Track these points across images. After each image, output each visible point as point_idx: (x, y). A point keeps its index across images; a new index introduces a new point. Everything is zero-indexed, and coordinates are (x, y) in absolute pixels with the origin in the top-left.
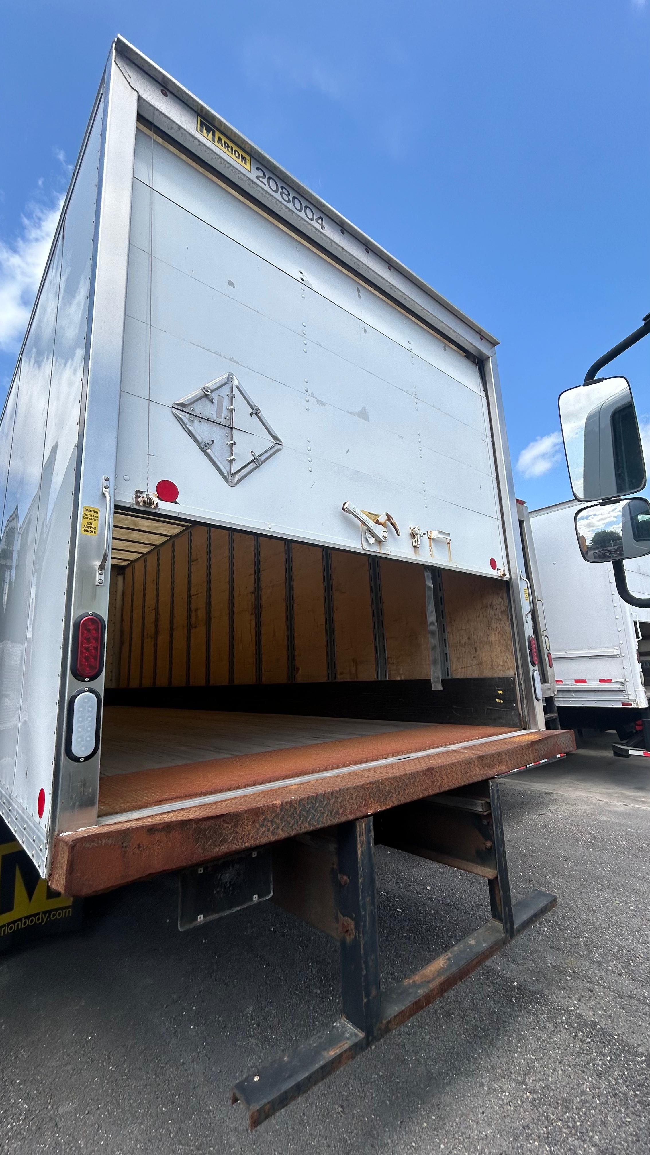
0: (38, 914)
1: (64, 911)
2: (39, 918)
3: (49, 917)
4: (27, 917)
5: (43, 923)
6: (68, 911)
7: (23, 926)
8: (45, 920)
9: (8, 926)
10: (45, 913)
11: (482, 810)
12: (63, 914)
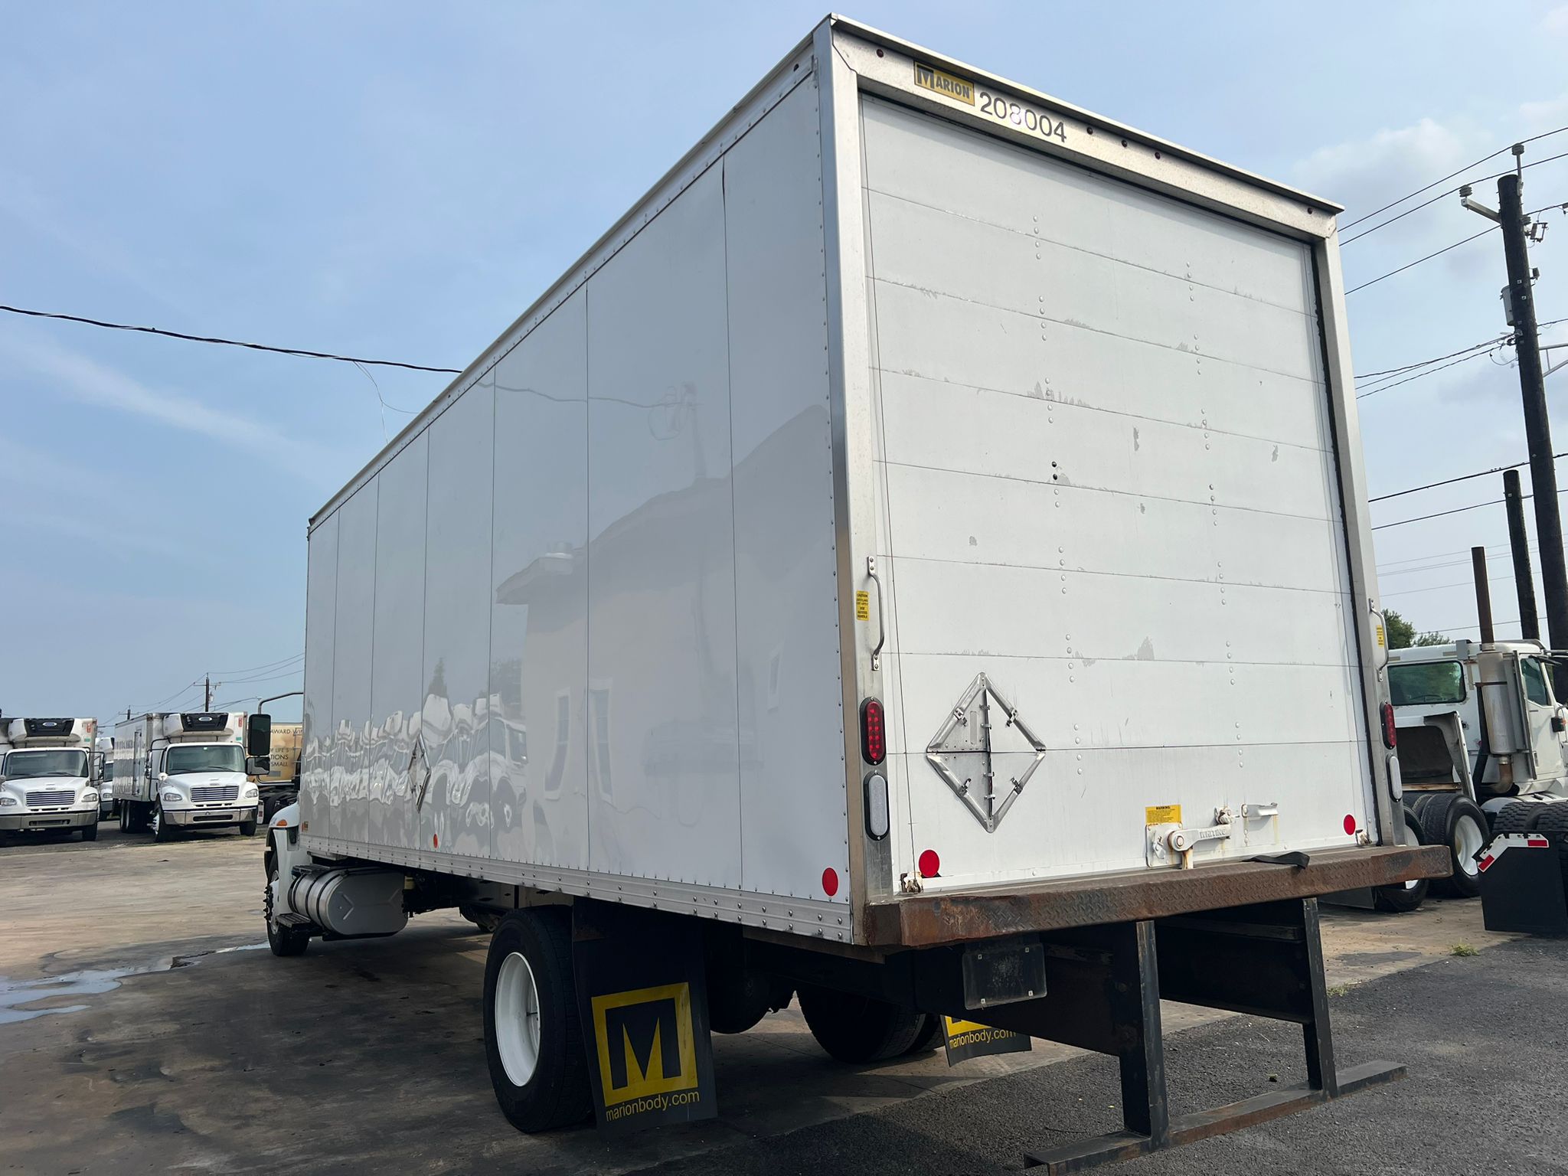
0: (656, 1096)
1: (689, 1095)
2: (657, 1101)
3: (670, 1101)
4: (645, 1099)
5: (664, 1109)
6: (693, 1094)
7: (641, 1110)
8: (665, 1105)
9: (625, 1106)
10: (664, 1095)
11: (1293, 938)
12: (688, 1098)
